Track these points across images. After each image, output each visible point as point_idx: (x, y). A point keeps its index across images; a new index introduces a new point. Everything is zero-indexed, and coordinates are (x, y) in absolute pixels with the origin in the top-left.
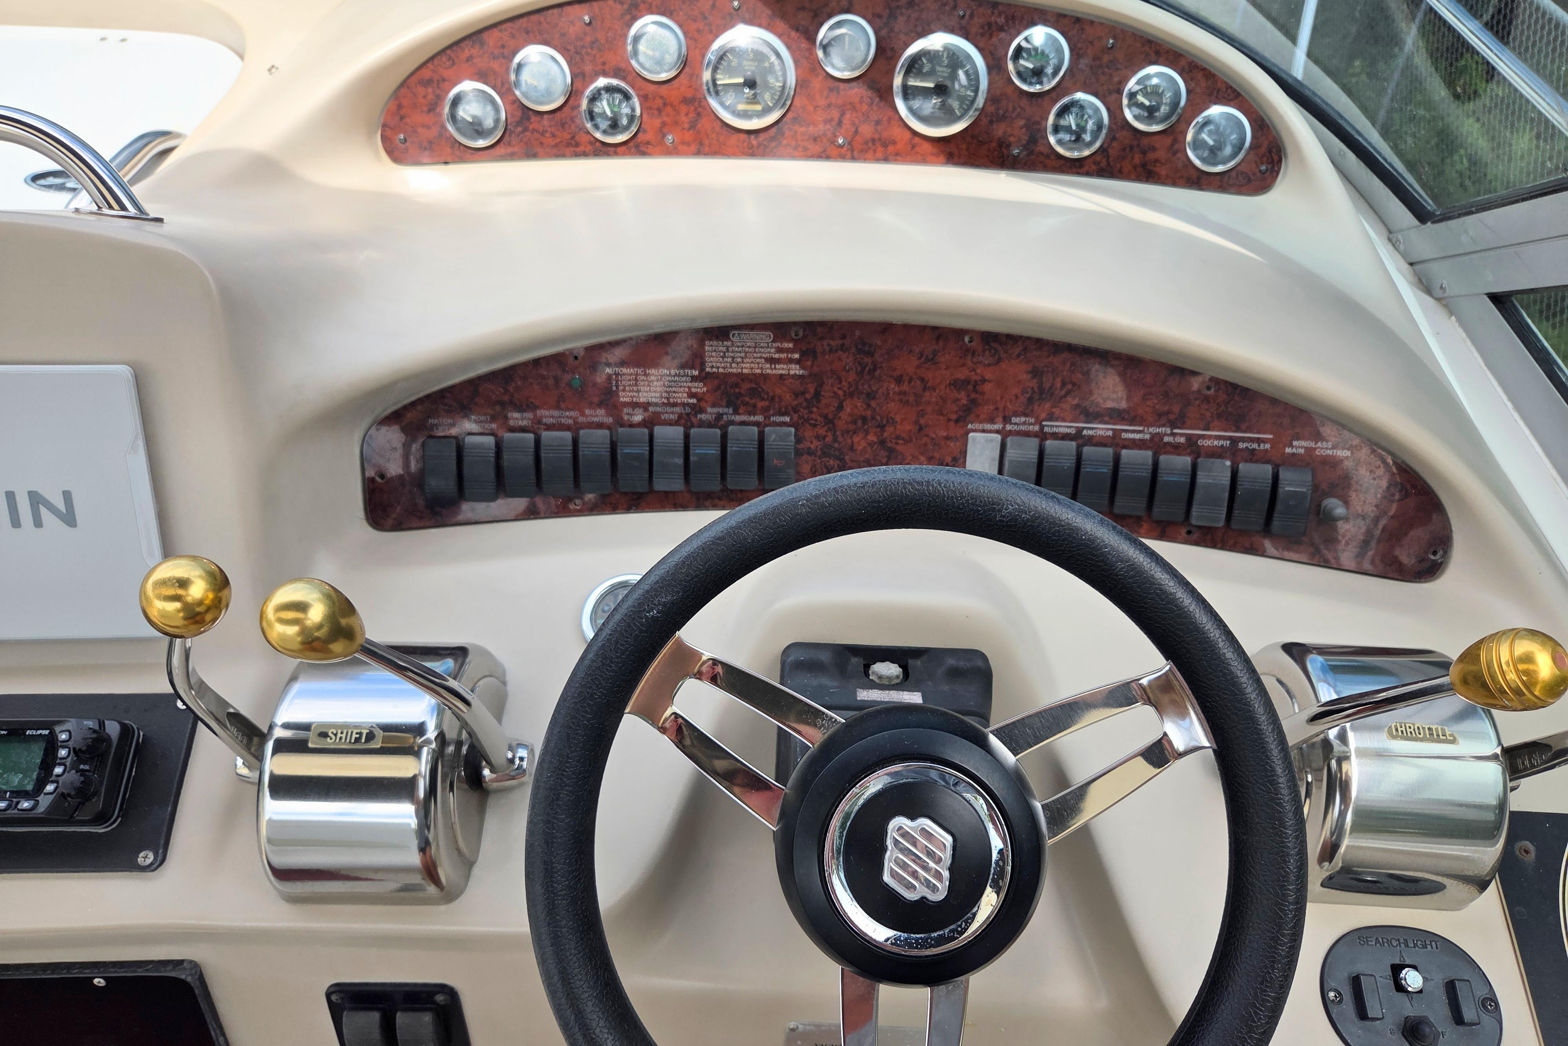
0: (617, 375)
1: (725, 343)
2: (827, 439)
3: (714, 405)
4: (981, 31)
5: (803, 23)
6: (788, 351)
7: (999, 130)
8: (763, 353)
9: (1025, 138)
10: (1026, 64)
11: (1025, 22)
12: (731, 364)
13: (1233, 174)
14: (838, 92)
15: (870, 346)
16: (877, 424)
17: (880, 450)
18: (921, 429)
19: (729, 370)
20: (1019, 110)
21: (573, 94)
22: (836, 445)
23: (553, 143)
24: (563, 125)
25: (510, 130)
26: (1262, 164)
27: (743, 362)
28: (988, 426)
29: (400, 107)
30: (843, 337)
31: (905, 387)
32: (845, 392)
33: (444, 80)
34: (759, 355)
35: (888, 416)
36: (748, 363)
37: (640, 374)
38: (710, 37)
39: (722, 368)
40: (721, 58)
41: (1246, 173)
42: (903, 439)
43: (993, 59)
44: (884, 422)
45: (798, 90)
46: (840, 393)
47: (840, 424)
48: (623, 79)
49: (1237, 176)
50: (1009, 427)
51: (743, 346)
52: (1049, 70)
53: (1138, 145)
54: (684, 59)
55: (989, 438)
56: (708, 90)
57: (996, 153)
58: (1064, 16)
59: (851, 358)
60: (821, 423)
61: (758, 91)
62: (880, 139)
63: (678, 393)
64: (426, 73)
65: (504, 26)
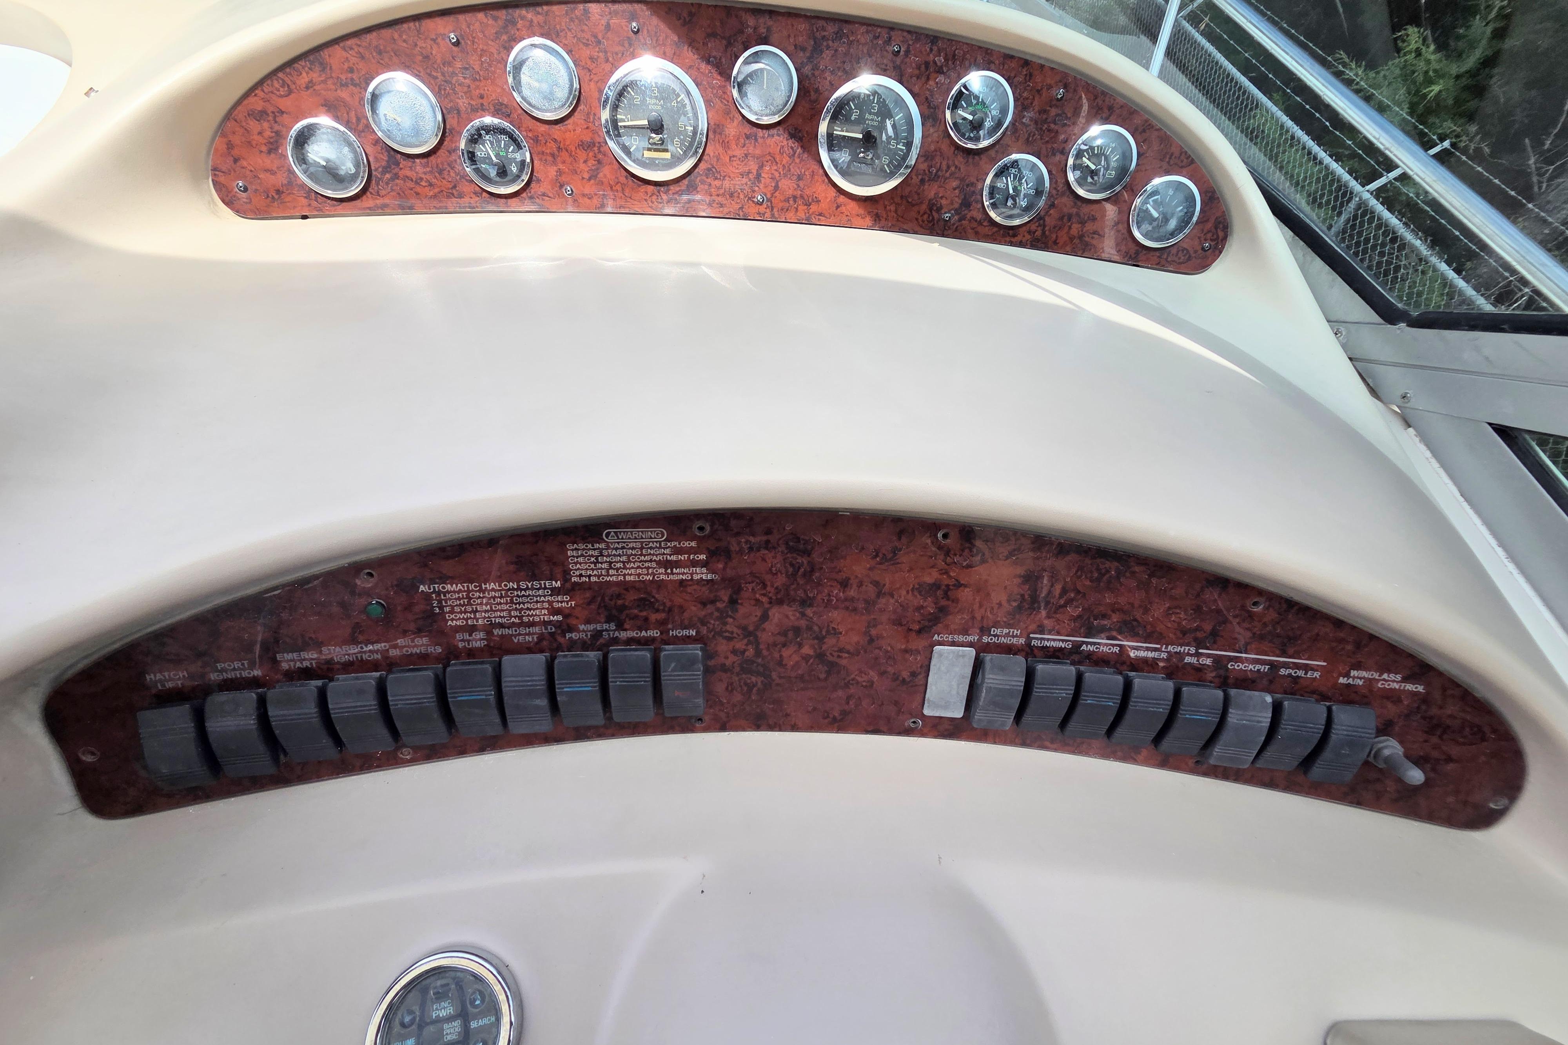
0: (438, 593)
1: (597, 546)
2: (747, 653)
3: (588, 622)
4: (917, 72)
5: (714, 53)
6: (689, 551)
7: (931, 191)
8: (653, 555)
9: (958, 201)
10: (964, 114)
11: (967, 63)
12: (608, 570)
13: (1174, 251)
14: (756, 140)
15: (806, 542)
16: (814, 636)
17: (818, 665)
18: (871, 641)
19: (605, 578)
20: (953, 169)
21: (446, 134)
22: (760, 660)
23: (431, 193)
24: (441, 172)
25: (376, 177)
26: (1206, 240)
27: (625, 568)
28: (961, 638)
29: (230, 146)
30: (768, 532)
31: (852, 593)
32: (770, 598)
33: (282, 112)
34: (647, 558)
35: (828, 626)
36: (632, 568)
37: (473, 591)
38: (608, 67)
39: (595, 575)
40: (621, 94)
41: (1187, 249)
42: (848, 652)
43: (929, 107)
44: (824, 633)
45: (711, 135)
46: (764, 600)
47: (765, 637)
48: (507, 116)
49: (1178, 252)
50: (985, 639)
51: (623, 548)
52: (988, 124)
53: (1078, 214)
54: (577, 93)
55: (961, 653)
56: (608, 132)
57: (926, 216)
58: (1012, 57)
59: (780, 557)
60: (739, 635)
61: (665, 136)
62: (802, 197)
63: (534, 610)
64: (257, 104)
65: (349, 43)
